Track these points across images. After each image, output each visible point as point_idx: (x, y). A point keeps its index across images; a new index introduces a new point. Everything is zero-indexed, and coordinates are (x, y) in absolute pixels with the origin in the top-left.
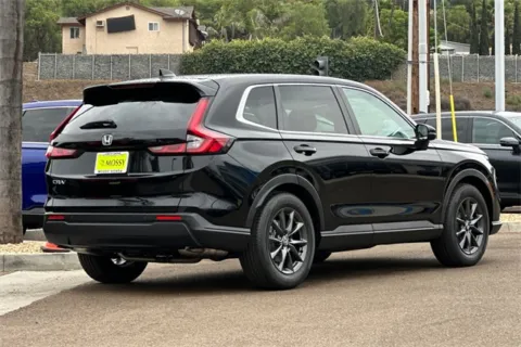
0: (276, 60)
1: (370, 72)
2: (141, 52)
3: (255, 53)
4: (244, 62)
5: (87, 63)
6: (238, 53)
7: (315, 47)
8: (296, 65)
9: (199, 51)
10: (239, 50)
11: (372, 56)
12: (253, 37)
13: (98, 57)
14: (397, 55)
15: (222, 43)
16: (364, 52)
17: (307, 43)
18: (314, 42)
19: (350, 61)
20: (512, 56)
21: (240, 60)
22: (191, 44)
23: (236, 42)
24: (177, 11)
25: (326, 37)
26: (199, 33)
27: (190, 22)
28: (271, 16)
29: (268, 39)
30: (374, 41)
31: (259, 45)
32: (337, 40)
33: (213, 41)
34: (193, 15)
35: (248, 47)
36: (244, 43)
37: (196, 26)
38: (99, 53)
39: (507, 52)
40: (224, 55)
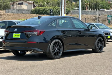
0: (48, 11)
2: (24, 9)
4: (42, 11)
5: (14, 11)
7: (55, 8)
10: (41, 9)
12: (44, 6)
14: (69, 10)
21: (41, 11)
22: (33, 8)
23: (41, 7)
26: (35, 6)
27: (33, 4)
28: (48, 3)
31: (45, 8)
32: (58, 7)
34: (34, 2)
36: (42, 7)
37: (34, 5)
39: (88, 10)
40: (39, 10)
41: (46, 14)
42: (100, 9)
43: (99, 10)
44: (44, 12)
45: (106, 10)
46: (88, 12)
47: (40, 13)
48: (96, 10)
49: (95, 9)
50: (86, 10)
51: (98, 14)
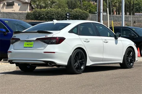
2: (16, 12)
3: (47, 13)
4: (45, 15)
5: (1, 14)
7: (64, 11)
8: (59, 16)
9: (32, 12)
10: (43, 12)
11: (80, 14)
12: (47, 8)
13: (4, 13)
14: (86, 14)
15: (38, 10)
18: (64, 10)
20: (118, 15)
21: (43, 14)
22: (30, 10)
23: (42, 9)
24: (26, 1)
25: (67, 9)
26: (32, 7)
27: (30, 4)
30: (80, 10)
31: (48, 10)
32: (70, 10)
33: (36, 9)
34: (31, 2)
35: (46, 11)
38: (4, 12)
39: (117, 14)
40: (39, 13)
43: (134, 15)
44: (47, 16)
47: (42, 18)
48: (130, 15)
49: (127, 13)
50: (113, 14)
51: (132, 20)
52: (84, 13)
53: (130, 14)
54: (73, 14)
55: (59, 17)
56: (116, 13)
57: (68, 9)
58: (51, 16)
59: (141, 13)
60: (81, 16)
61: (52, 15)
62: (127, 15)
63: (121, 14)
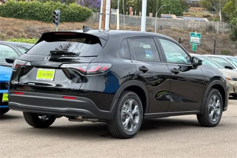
0: (37, 11)
1: (77, 19)
3: (28, 7)
4: (24, 11)
6: (21, 6)
7: (54, 6)
9: (5, 5)
11: (78, 12)
14: (88, 12)
16: (75, 10)
17: (51, 5)
18: (54, 4)
19: (69, 13)
20: (135, 16)
21: (22, 10)
23: (21, 2)
29: (34, 2)
30: (79, 6)
32: (63, 4)
35: (26, 4)
39: (134, 14)
40: (15, 7)
41: (33, 19)
42: (162, 15)
43: (160, 17)
44: (28, 13)
45: (174, 17)
46: (133, 18)
47: (19, 14)
49: (150, 14)
50: (129, 14)
51: (157, 25)
52: (84, 10)
53: (154, 16)
54: (67, 12)
55: (47, 15)
56: (132, 12)
57: (60, 3)
58: (34, 13)
59: (170, 15)
60: (80, 15)
61: (35, 11)
62: (149, 16)
63: (140, 14)
